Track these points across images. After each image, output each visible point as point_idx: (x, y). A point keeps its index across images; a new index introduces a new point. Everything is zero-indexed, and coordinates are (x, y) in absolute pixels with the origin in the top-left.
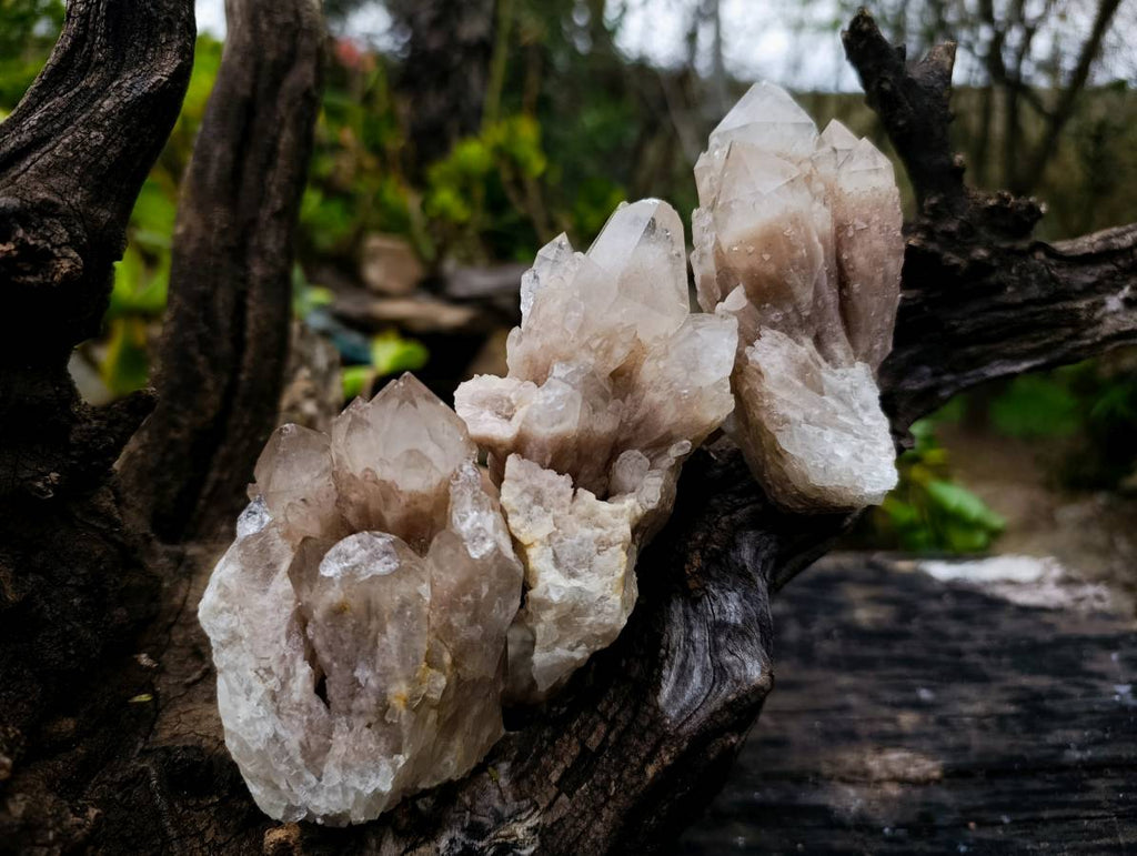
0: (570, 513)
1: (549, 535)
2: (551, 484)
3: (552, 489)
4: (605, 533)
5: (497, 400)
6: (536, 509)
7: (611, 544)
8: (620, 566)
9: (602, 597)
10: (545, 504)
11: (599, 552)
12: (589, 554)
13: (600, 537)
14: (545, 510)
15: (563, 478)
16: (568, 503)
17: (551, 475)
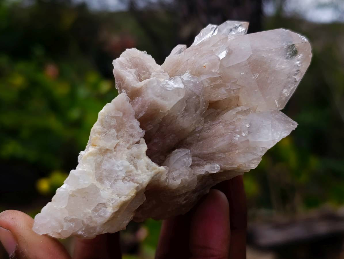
0: (128, 149)
1: (107, 150)
2: (132, 127)
3: (131, 130)
4: (135, 172)
5: (144, 69)
6: (113, 131)
7: (132, 180)
8: (127, 196)
9: (104, 204)
10: (120, 133)
11: (124, 179)
12: (118, 176)
13: (131, 172)
14: (117, 136)
15: (141, 130)
16: (131, 142)
17: (136, 124)
